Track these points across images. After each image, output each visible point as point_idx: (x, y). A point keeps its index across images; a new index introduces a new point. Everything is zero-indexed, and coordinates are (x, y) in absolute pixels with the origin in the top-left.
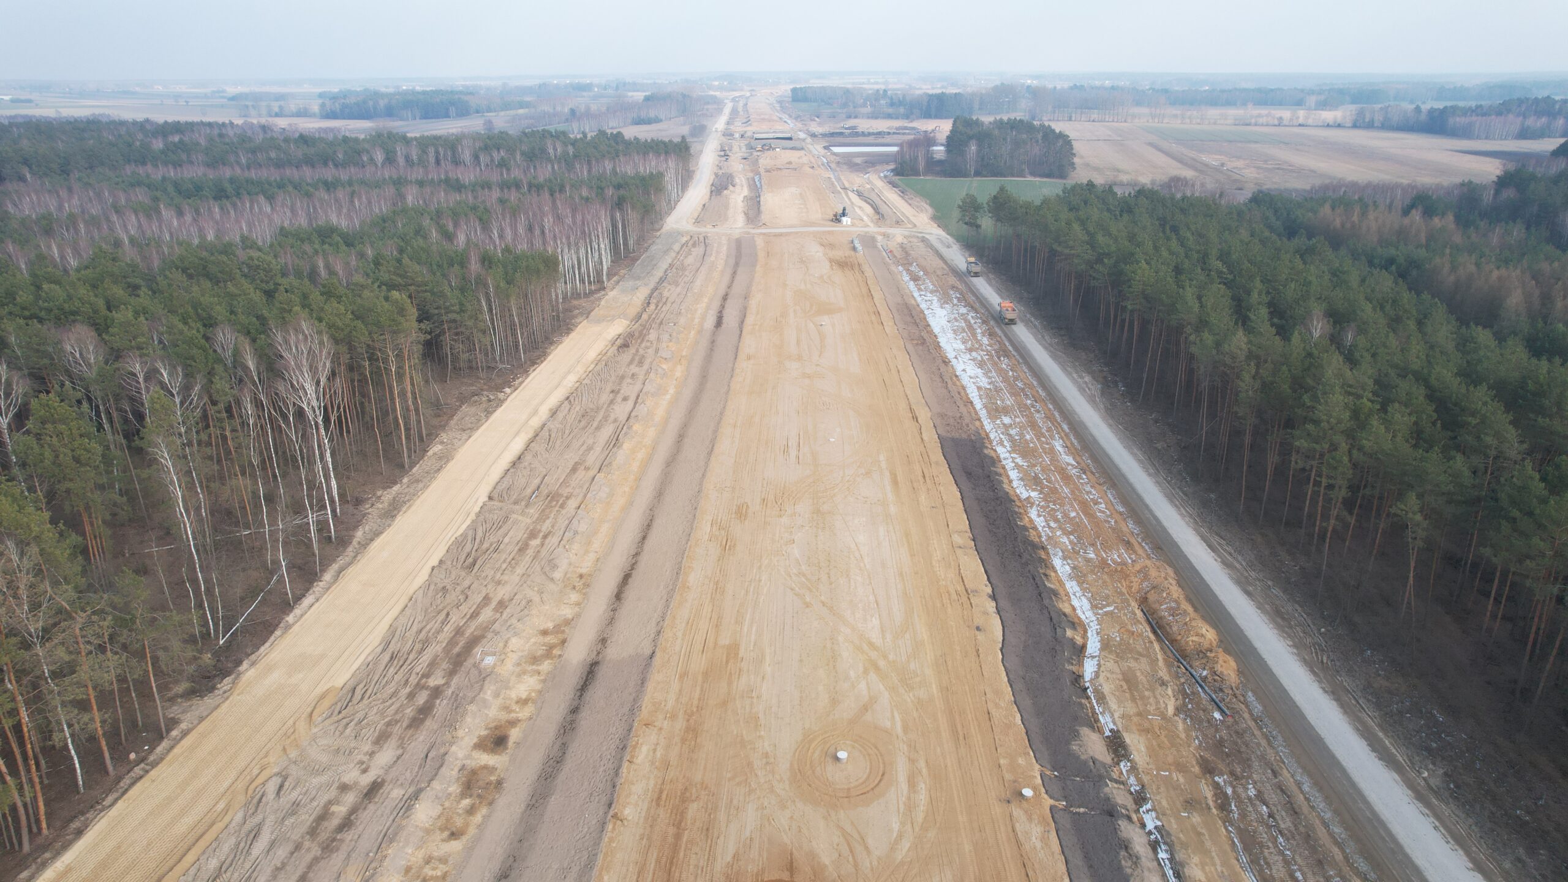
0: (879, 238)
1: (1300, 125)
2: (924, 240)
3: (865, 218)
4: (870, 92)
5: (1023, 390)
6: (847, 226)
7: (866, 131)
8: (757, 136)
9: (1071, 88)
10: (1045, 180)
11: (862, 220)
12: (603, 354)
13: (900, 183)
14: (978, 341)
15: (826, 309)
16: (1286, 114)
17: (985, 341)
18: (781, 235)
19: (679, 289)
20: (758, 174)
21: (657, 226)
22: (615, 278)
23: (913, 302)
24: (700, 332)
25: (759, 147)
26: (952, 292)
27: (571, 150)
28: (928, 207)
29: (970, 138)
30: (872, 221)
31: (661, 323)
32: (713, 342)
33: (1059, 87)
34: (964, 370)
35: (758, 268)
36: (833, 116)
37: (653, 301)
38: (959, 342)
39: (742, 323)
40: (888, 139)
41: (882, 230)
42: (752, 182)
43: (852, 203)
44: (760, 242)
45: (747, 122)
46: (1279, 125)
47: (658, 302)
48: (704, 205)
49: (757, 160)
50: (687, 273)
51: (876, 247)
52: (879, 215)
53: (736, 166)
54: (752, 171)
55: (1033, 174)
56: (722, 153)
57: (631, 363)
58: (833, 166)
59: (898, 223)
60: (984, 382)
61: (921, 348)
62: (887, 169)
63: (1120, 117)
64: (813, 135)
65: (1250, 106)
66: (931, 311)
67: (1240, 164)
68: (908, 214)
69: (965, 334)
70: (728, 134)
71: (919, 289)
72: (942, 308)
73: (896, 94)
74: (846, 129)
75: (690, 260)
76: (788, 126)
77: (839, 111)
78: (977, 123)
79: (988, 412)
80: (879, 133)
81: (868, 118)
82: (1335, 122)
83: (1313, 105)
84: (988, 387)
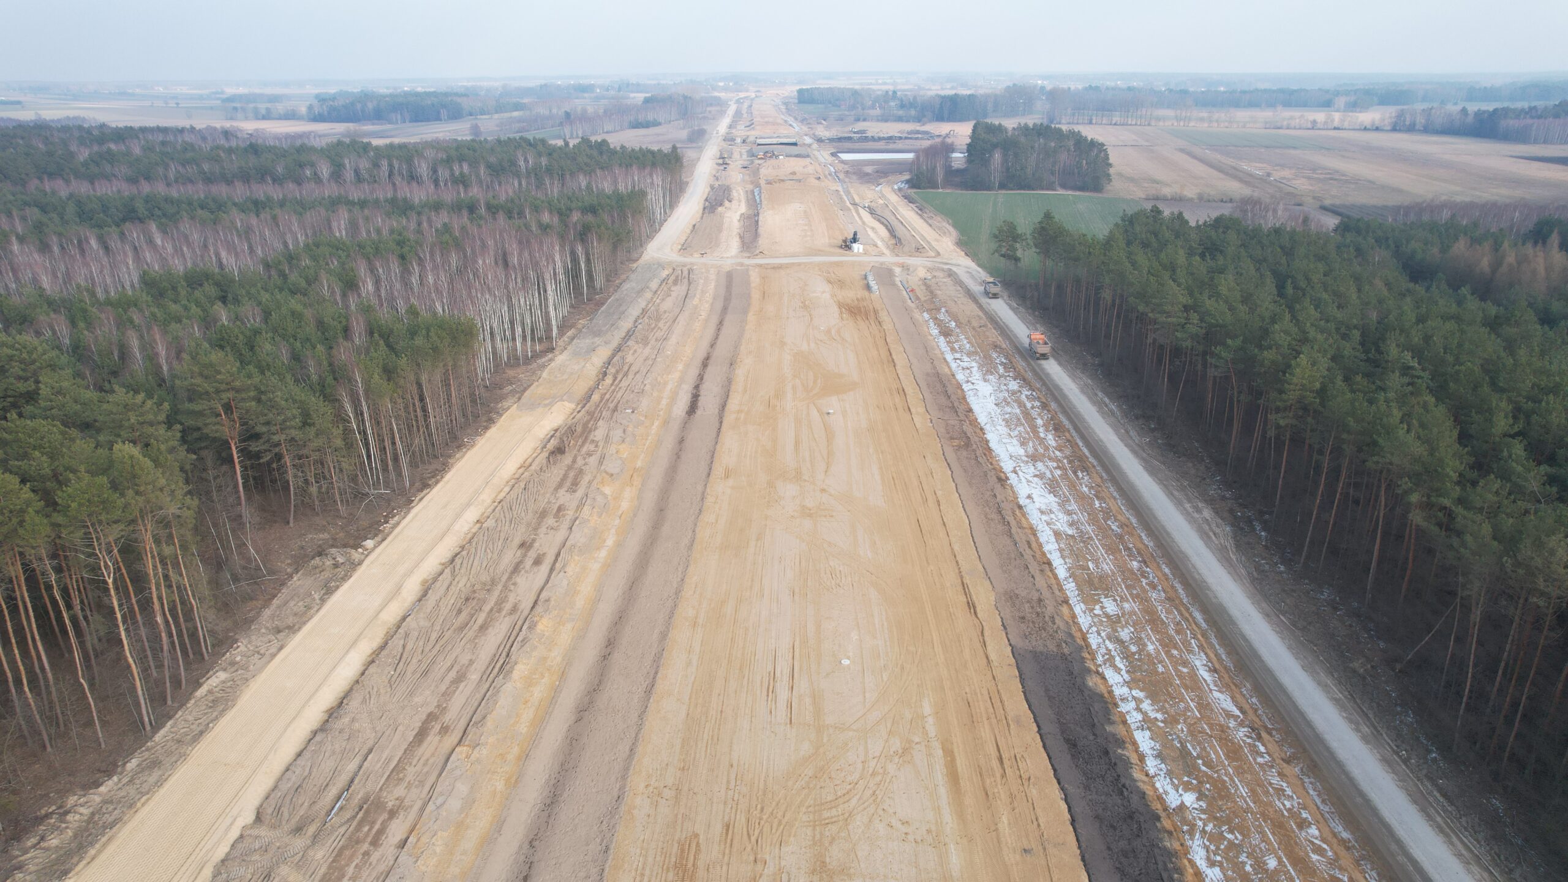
0: (897, 270)
1: (1335, 128)
2: (951, 274)
3: (880, 243)
4: (879, 93)
5: (1121, 537)
6: (859, 255)
7: (876, 136)
8: (759, 141)
9: (1086, 89)
10: (1078, 193)
11: (876, 246)
12: (525, 466)
13: (915, 196)
14: (1042, 441)
15: (833, 385)
16: (1320, 116)
17: (1051, 440)
18: (779, 267)
19: (647, 351)
20: (758, 186)
21: (635, 255)
22: (570, 333)
23: (946, 370)
24: (666, 423)
25: (761, 155)
26: (995, 355)
27: (544, 161)
28: (951, 229)
29: (995, 146)
30: (888, 247)
31: (615, 409)
32: (681, 441)
33: (1073, 88)
34: (1029, 497)
35: (751, 317)
36: (841, 119)
37: (612, 370)
38: (1015, 441)
39: (723, 407)
40: (900, 145)
41: (900, 260)
42: (750, 196)
43: (864, 223)
44: (755, 277)
45: (750, 126)
46: (1313, 128)
47: (617, 372)
48: (694, 226)
49: (758, 169)
50: (661, 325)
51: (894, 284)
52: (896, 240)
53: (735, 177)
54: (752, 182)
55: (1064, 186)
56: (721, 161)
57: (560, 485)
58: (842, 176)
59: (919, 250)
60: (1062, 522)
61: (965, 453)
62: (900, 181)
63: (1143, 120)
64: (820, 140)
65: (1280, 108)
66: (971, 387)
67: (1286, 173)
68: (928, 238)
69: (1021, 429)
70: (729, 139)
71: (953, 350)
72: (985, 380)
73: (906, 95)
74: (855, 133)
75: (668, 304)
76: (794, 130)
77: (847, 113)
78: (1000, 129)
79: (1079, 588)
80: (890, 138)
81: (878, 120)
82: (1372, 126)
83: (1342, 107)
84: (1070, 532)
